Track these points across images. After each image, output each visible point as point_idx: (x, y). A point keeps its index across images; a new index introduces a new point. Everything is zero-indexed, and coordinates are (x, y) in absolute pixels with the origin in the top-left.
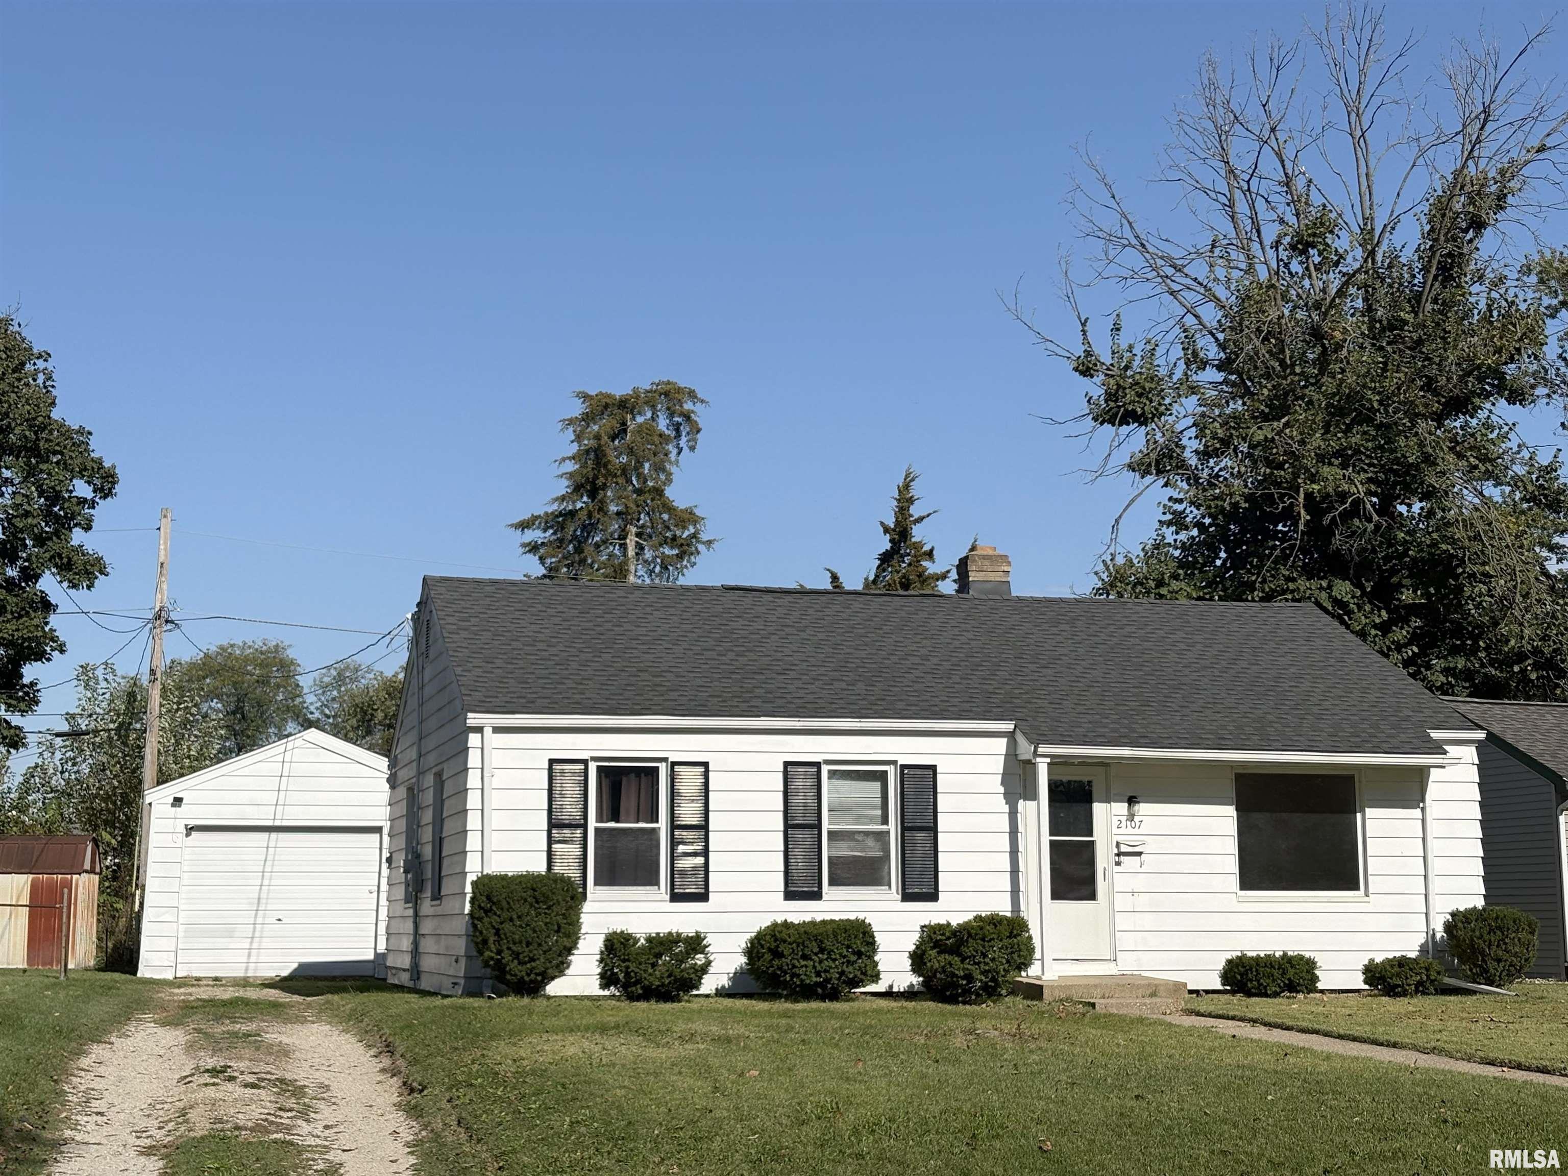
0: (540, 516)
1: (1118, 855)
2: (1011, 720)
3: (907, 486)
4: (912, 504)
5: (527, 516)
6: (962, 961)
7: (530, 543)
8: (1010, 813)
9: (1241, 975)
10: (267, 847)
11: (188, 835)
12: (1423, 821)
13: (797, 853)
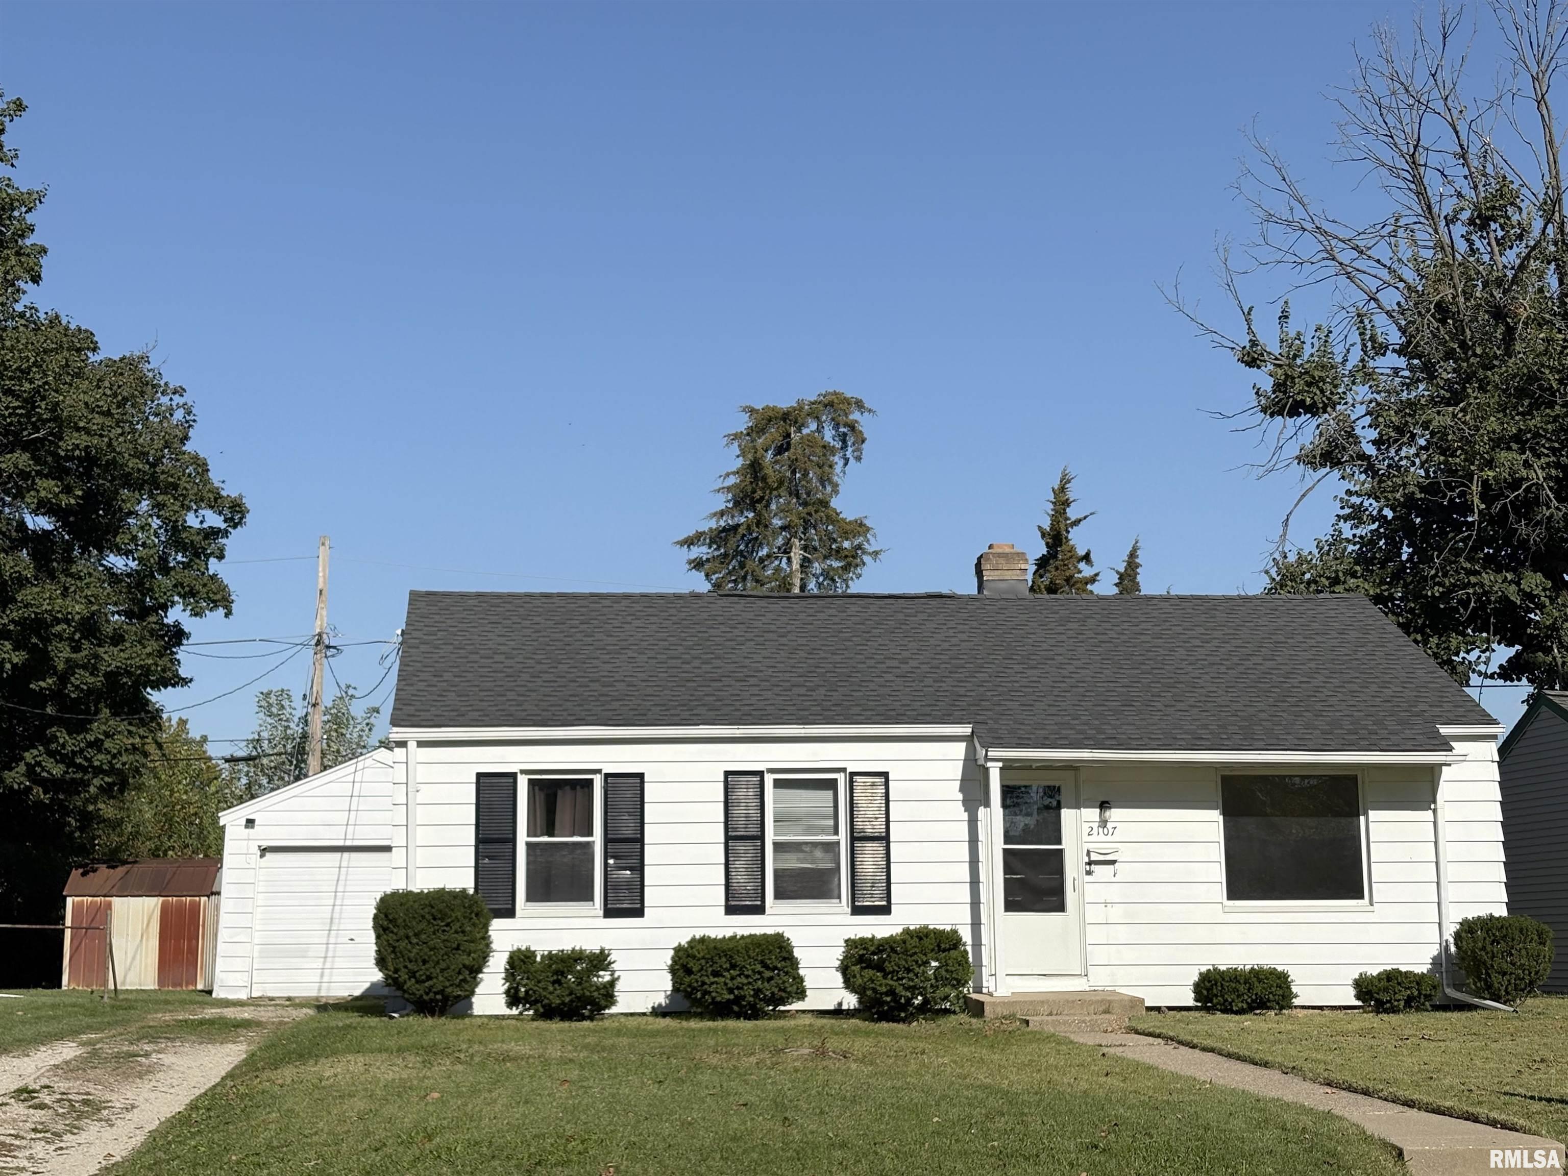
0: (704, 532)
1: (1090, 863)
2: (969, 723)
3: (1063, 489)
4: (1068, 506)
5: (692, 533)
6: (885, 977)
7: (696, 559)
8: (969, 821)
9: (1208, 990)
10: (340, 867)
11: (262, 856)
12: (1435, 823)
13: (738, 865)
